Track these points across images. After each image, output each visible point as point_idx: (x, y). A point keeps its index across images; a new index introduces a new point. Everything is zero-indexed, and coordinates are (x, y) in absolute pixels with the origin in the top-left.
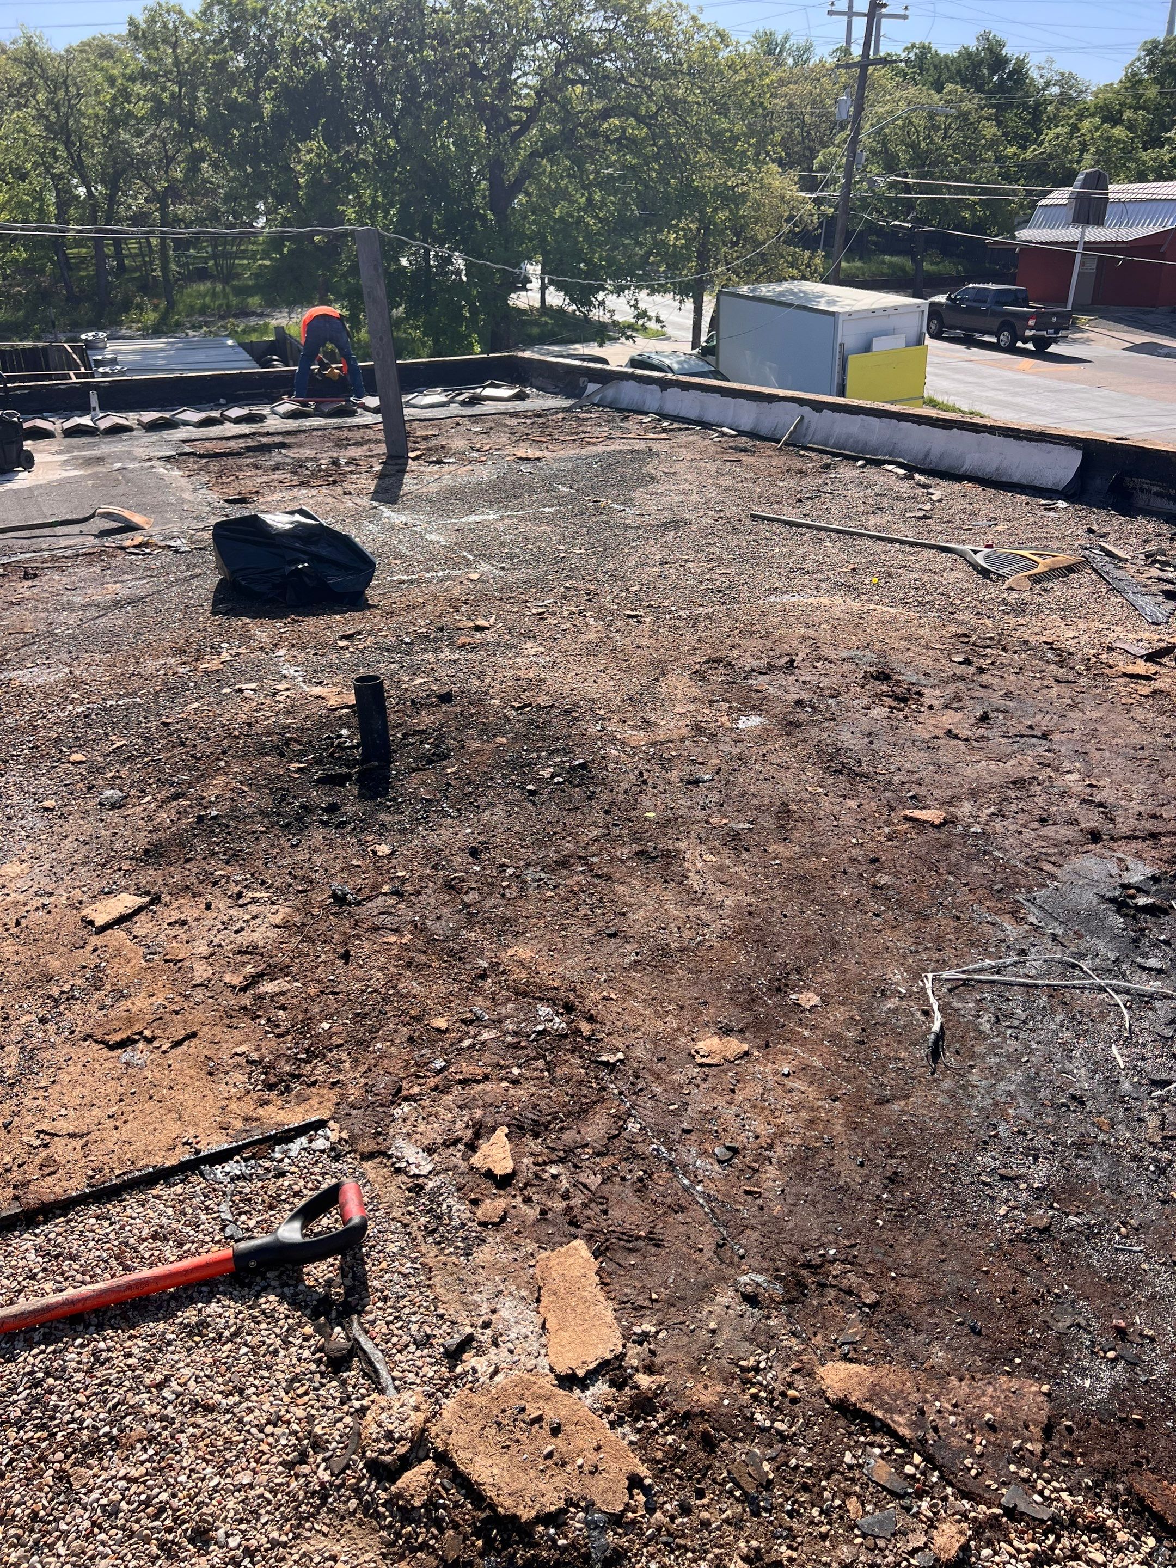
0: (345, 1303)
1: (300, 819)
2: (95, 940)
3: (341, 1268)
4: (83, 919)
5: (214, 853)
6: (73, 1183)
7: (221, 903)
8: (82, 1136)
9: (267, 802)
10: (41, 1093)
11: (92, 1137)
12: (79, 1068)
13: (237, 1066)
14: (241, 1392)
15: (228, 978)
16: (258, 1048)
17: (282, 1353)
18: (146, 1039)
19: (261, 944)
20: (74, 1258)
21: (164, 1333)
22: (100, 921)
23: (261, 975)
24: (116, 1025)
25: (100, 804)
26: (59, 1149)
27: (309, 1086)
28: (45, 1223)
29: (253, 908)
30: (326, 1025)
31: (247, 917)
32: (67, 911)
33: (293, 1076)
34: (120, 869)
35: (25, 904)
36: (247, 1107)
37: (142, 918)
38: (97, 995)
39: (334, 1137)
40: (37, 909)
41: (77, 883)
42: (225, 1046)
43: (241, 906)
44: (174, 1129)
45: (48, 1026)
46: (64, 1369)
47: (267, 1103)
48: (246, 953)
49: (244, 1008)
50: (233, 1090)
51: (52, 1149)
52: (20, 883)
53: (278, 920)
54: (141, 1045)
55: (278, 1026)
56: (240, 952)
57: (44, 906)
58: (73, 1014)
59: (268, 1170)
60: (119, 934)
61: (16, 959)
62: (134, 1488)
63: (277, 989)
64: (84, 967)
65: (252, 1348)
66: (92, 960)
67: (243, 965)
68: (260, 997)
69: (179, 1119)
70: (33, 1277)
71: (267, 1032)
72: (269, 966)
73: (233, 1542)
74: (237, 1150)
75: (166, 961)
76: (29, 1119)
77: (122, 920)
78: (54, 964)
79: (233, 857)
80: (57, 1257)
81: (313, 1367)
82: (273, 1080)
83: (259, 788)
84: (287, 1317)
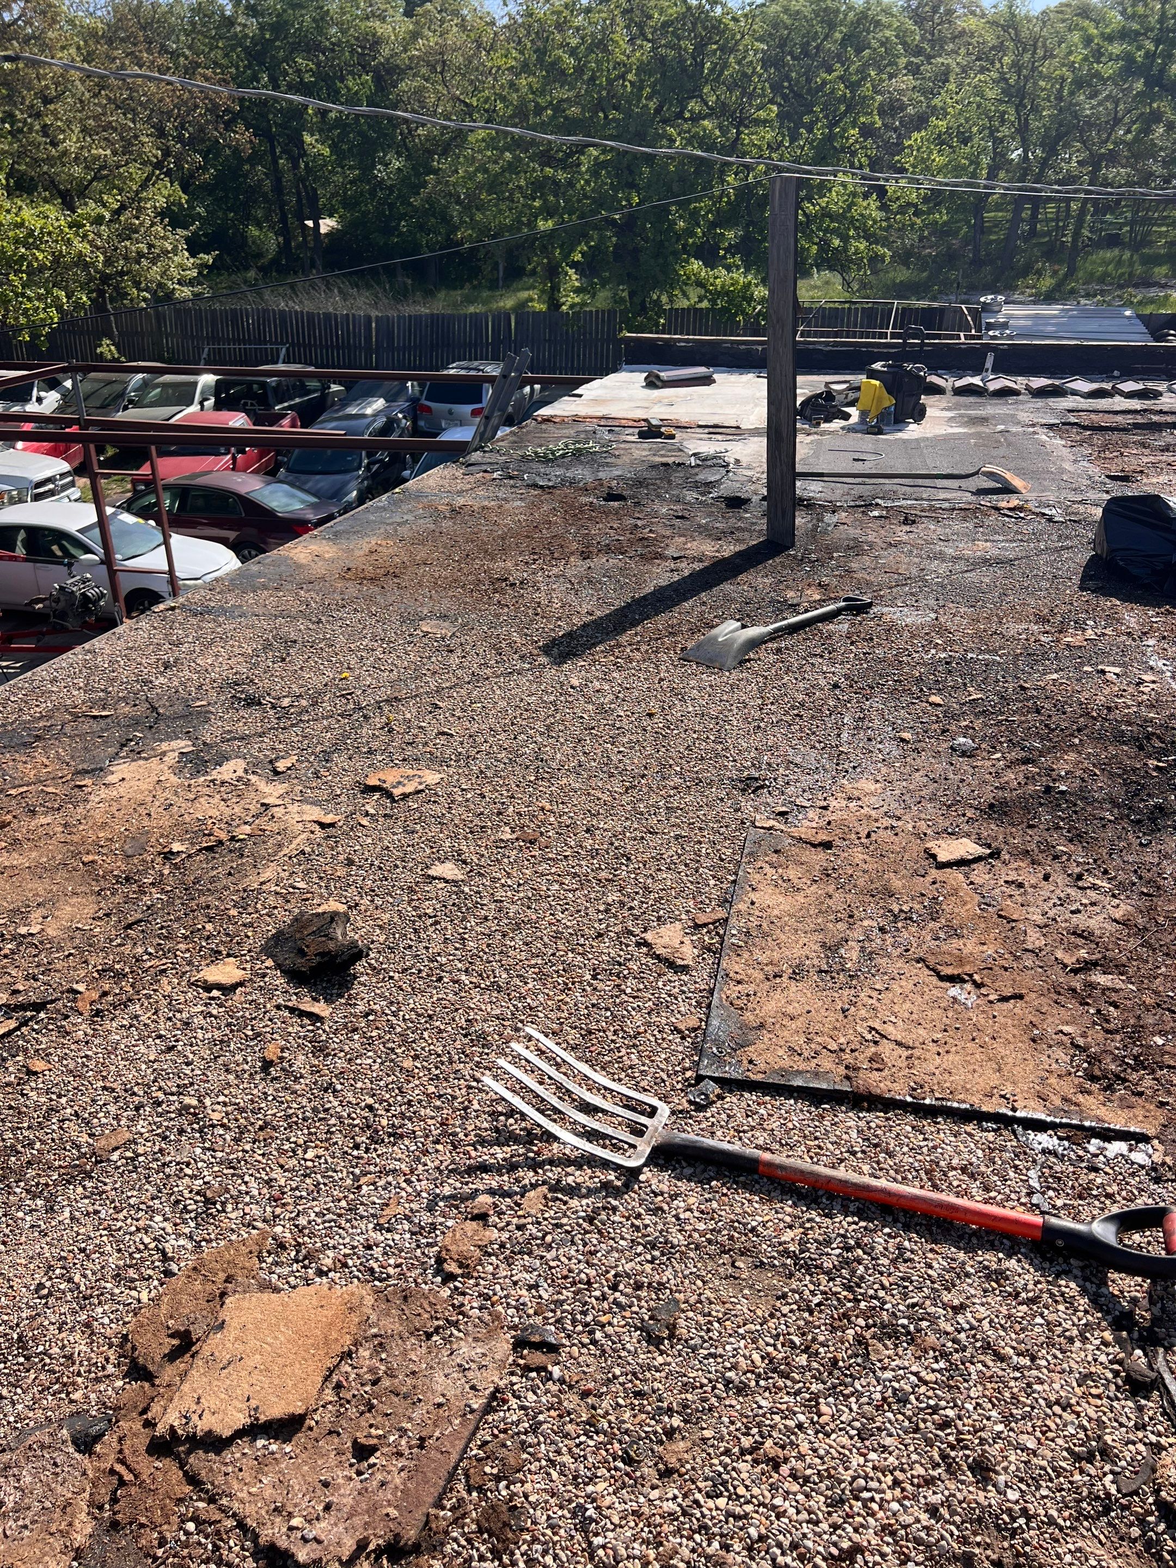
0: (1150, 1330)
1: (1153, 820)
2: (934, 873)
3: (1149, 1293)
4: (926, 851)
5: (1058, 828)
6: (896, 1086)
7: (1059, 878)
8: (908, 1048)
9: (1119, 792)
10: (875, 994)
11: (917, 1053)
12: (911, 986)
13: (1060, 1044)
14: (1033, 1358)
15: (1059, 954)
16: (1084, 1035)
17: (1078, 1344)
18: (974, 982)
19: (1097, 932)
20: (891, 1155)
21: (964, 1263)
22: (943, 857)
23: (1095, 964)
24: (948, 959)
25: (952, 748)
26: (886, 1049)
27: (1133, 1093)
28: (868, 1111)
29: (1092, 894)
30: (1160, 1041)
31: (1085, 901)
32: (912, 838)
33: (1118, 1077)
34: (964, 815)
35: (876, 820)
36: (1067, 1087)
37: (980, 867)
38: (932, 925)
39: (1157, 1157)
40: (886, 828)
41: (923, 816)
42: (1050, 1020)
43: (1080, 888)
44: (995, 1079)
45: (887, 936)
46: (873, 1248)
47: (1089, 1093)
48: (1080, 936)
49: (1074, 990)
50: (1054, 1066)
51: (880, 1049)
52: (873, 800)
53: (1118, 914)
54: (968, 986)
55: (1108, 1021)
56: (1074, 933)
57: (893, 827)
58: (908, 935)
59: (1080, 1159)
60: (956, 876)
61: (865, 867)
62: (923, 1389)
63: (1109, 984)
64: (923, 895)
65: (1048, 1323)
66: (931, 892)
67: (1077, 947)
68: (1091, 986)
69: (999, 1070)
70: (854, 1153)
71: (1095, 1023)
72: (1105, 957)
73: (1013, 1495)
74: (1053, 1126)
75: (1000, 916)
76: (863, 1013)
77: (961, 863)
78: (897, 883)
79: (1077, 837)
80: (876, 1146)
81: (1110, 1376)
82: (1097, 1073)
83: (1112, 775)
84: (1086, 1312)
